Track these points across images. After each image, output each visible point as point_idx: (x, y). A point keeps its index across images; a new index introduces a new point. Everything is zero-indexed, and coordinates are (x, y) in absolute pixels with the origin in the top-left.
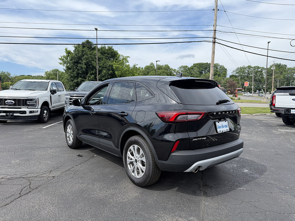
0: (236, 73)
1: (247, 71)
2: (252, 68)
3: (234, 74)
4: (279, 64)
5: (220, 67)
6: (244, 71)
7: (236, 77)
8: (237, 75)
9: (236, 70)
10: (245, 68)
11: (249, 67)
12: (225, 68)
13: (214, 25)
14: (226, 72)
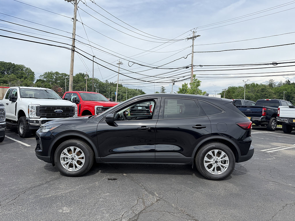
0: (44, 78)
1: (55, 77)
2: (60, 74)
3: (42, 78)
4: (83, 74)
5: (26, 70)
6: (52, 77)
7: (43, 81)
8: (45, 79)
9: (44, 75)
10: (53, 74)
11: (57, 73)
12: (33, 71)
13: (73, 34)
14: (33, 75)
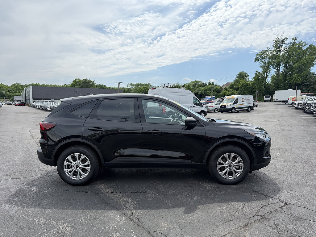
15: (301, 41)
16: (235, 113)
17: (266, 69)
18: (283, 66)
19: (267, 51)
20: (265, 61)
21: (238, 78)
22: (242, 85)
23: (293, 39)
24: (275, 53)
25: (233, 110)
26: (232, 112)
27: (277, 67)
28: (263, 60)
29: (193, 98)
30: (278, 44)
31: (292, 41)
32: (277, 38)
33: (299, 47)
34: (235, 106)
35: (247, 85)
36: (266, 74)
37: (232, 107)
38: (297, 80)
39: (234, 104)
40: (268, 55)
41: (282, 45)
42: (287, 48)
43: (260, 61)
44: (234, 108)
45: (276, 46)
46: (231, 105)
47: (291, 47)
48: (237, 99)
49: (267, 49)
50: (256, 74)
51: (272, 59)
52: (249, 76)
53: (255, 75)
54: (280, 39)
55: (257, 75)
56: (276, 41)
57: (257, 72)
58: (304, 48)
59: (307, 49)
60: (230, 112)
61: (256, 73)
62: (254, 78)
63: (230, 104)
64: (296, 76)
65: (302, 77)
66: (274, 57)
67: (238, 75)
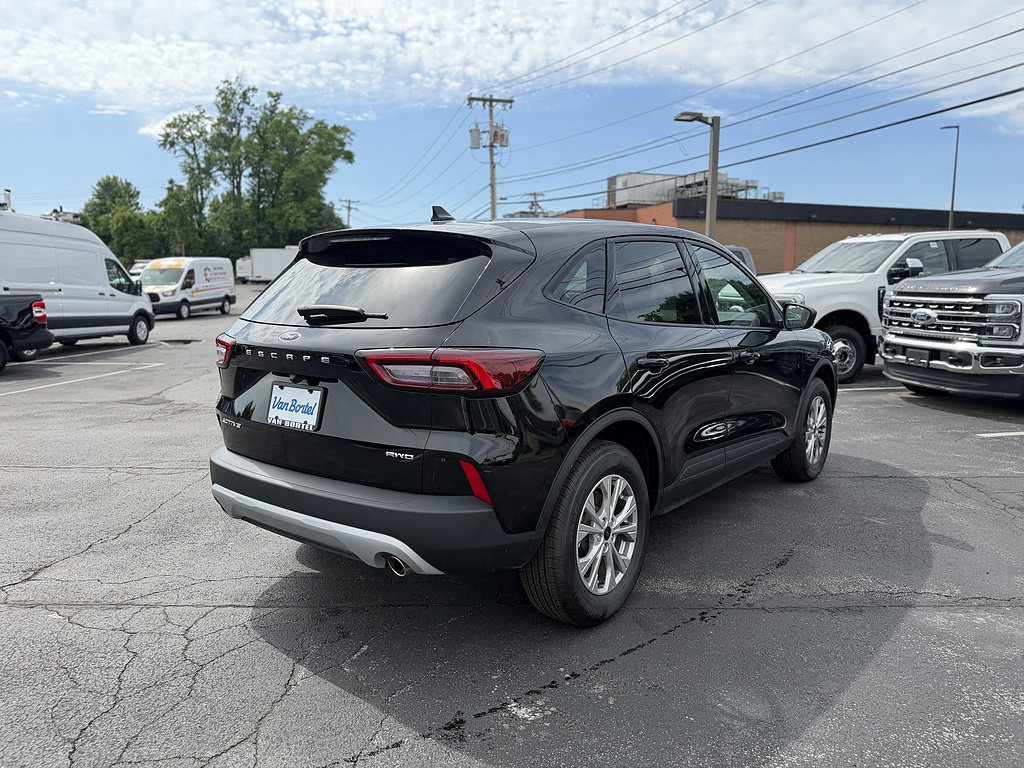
15: (294, 107)
16: (190, 317)
17: (200, 177)
18: (250, 175)
19: (198, 117)
20: (194, 149)
21: (99, 196)
22: (124, 225)
23: (270, 94)
24: (224, 129)
25: (184, 311)
26: (180, 318)
27: (235, 175)
28: (187, 148)
29: (106, 260)
30: (230, 101)
31: (269, 101)
32: (225, 82)
33: (288, 122)
34: (187, 294)
35: (142, 225)
36: (202, 194)
37: (178, 298)
38: (295, 221)
39: (184, 287)
40: (203, 133)
41: (241, 106)
42: (258, 120)
43: (177, 147)
44: (184, 301)
45: (226, 107)
46: (174, 292)
47: (265, 119)
48: (191, 272)
49: (197, 113)
50: (168, 189)
51: (215, 148)
52: (138, 193)
53: (164, 195)
54: (234, 87)
55: (174, 193)
56: (222, 92)
57: (171, 182)
58: (304, 131)
59: (311, 132)
60: (174, 316)
61: (169, 186)
62: (164, 203)
63: (172, 287)
64: (290, 208)
65: (307, 212)
66: (222, 141)
67: (97, 188)
